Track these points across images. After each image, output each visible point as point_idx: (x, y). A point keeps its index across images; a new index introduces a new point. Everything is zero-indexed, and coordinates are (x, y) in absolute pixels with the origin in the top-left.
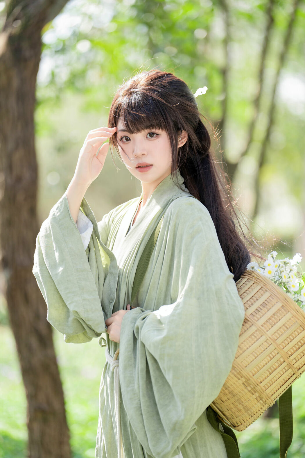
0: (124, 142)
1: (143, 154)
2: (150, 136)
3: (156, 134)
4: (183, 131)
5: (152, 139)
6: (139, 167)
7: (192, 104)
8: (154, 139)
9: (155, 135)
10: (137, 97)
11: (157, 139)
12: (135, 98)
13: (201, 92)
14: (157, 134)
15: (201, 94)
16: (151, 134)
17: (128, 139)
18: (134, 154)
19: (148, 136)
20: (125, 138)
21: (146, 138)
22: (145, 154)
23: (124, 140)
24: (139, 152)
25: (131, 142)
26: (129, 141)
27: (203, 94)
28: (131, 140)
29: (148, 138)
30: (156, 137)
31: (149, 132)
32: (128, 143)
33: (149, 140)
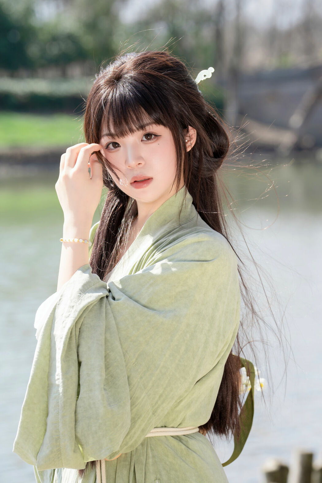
0: (112, 150)
1: (139, 164)
2: (146, 138)
3: (154, 135)
6: (135, 182)
8: (152, 141)
9: (153, 136)
11: (156, 141)
14: (156, 136)
15: (205, 78)
16: (149, 136)
17: (116, 145)
18: (126, 164)
19: (144, 139)
20: (112, 144)
21: (142, 141)
22: (141, 164)
23: (111, 146)
25: (121, 149)
26: (118, 148)
27: (208, 78)
28: (120, 146)
29: (144, 142)
30: (154, 138)
31: (145, 134)
32: (118, 150)
33: (145, 144)
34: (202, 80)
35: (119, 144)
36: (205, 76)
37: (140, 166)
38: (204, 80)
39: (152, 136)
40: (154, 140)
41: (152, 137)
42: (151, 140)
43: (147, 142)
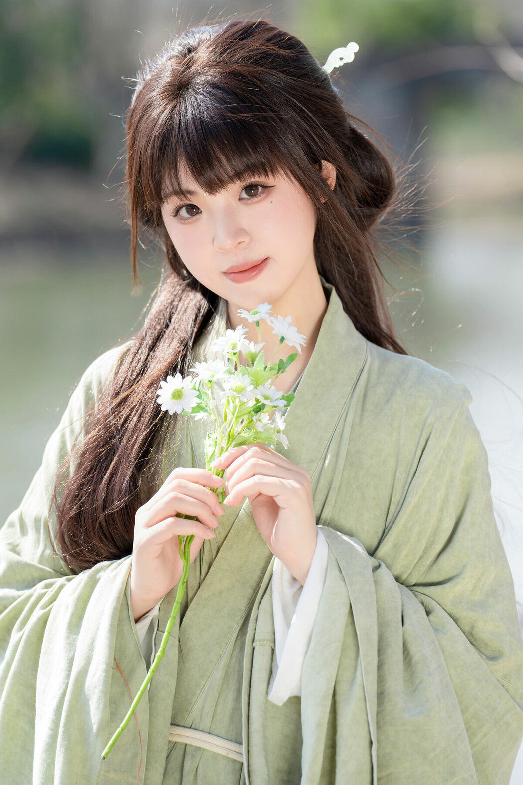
0: (185, 219)
1: (240, 243)
3: (261, 186)
5: (255, 200)
8: (260, 198)
9: (260, 189)
11: (267, 197)
14: (265, 187)
15: (341, 64)
16: (251, 190)
17: (193, 210)
18: (215, 245)
19: (244, 195)
20: (187, 209)
21: (240, 199)
22: (243, 242)
23: (183, 212)
25: (204, 217)
26: (198, 216)
27: (347, 63)
28: (201, 212)
29: (243, 201)
30: (263, 192)
31: (245, 186)
32: (198, 220)
33: (246, 204)
34: (337, 66)
35: (199, 209)
36: (341, 59)
37: (241, 246)
38: (340, 66)
39: (258, 189)
40: (263, 196)
41: (258, 192)
42: (257, 196)
43: (250, 201)
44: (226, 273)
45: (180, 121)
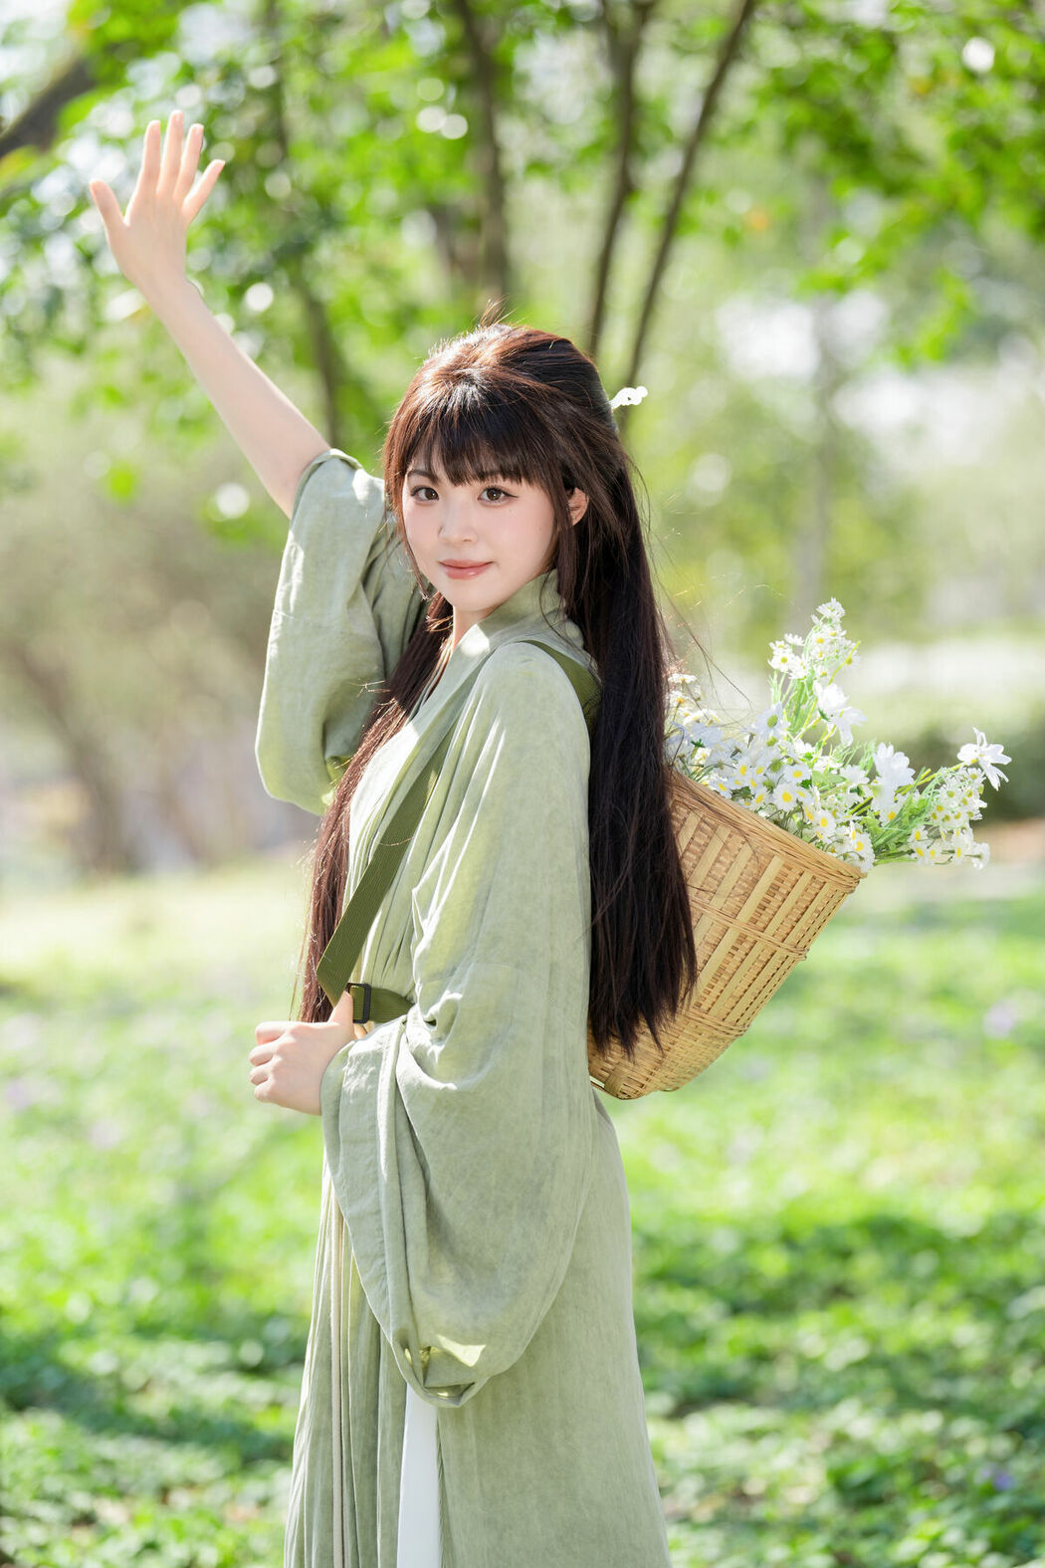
0: (422, 501)
1: (466, 540)
2: (490, 496)
3: (504, 492)
4: (577, 490)
5: (494, 503)
7: (604, 427)
8: (498, 504)
9: (503, 495)
10: (469, 394)
11: (507, 504)
12: (465, 393)
13: (629, 399)
14: (507, 495)
15: (628, 404)
16: (493, 493)
17: (432, 494)
18: (441, 534)
19: (485, 496)
20: (427, 491)
21: (479, 499)
22: (470, 540)
23: (422, 494)
24: (453, 533)
25: (438, 504)
26: (434, 501)
27: (632, 405)
28: (439, 499)
29: (482, 501)
30: (504, 499)
31: (488, 488)
32: (431, 505)
33: (484, 505)
35: (437, 495)
37: (466, 544)
38: (626, 406)
39: (500, 494)
40: (503, 503)
41: (499, 496)
42: (497, 501)
43: (488, 503)
44: (442, 564)
45: (446, 407)
